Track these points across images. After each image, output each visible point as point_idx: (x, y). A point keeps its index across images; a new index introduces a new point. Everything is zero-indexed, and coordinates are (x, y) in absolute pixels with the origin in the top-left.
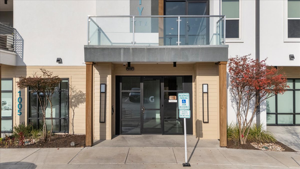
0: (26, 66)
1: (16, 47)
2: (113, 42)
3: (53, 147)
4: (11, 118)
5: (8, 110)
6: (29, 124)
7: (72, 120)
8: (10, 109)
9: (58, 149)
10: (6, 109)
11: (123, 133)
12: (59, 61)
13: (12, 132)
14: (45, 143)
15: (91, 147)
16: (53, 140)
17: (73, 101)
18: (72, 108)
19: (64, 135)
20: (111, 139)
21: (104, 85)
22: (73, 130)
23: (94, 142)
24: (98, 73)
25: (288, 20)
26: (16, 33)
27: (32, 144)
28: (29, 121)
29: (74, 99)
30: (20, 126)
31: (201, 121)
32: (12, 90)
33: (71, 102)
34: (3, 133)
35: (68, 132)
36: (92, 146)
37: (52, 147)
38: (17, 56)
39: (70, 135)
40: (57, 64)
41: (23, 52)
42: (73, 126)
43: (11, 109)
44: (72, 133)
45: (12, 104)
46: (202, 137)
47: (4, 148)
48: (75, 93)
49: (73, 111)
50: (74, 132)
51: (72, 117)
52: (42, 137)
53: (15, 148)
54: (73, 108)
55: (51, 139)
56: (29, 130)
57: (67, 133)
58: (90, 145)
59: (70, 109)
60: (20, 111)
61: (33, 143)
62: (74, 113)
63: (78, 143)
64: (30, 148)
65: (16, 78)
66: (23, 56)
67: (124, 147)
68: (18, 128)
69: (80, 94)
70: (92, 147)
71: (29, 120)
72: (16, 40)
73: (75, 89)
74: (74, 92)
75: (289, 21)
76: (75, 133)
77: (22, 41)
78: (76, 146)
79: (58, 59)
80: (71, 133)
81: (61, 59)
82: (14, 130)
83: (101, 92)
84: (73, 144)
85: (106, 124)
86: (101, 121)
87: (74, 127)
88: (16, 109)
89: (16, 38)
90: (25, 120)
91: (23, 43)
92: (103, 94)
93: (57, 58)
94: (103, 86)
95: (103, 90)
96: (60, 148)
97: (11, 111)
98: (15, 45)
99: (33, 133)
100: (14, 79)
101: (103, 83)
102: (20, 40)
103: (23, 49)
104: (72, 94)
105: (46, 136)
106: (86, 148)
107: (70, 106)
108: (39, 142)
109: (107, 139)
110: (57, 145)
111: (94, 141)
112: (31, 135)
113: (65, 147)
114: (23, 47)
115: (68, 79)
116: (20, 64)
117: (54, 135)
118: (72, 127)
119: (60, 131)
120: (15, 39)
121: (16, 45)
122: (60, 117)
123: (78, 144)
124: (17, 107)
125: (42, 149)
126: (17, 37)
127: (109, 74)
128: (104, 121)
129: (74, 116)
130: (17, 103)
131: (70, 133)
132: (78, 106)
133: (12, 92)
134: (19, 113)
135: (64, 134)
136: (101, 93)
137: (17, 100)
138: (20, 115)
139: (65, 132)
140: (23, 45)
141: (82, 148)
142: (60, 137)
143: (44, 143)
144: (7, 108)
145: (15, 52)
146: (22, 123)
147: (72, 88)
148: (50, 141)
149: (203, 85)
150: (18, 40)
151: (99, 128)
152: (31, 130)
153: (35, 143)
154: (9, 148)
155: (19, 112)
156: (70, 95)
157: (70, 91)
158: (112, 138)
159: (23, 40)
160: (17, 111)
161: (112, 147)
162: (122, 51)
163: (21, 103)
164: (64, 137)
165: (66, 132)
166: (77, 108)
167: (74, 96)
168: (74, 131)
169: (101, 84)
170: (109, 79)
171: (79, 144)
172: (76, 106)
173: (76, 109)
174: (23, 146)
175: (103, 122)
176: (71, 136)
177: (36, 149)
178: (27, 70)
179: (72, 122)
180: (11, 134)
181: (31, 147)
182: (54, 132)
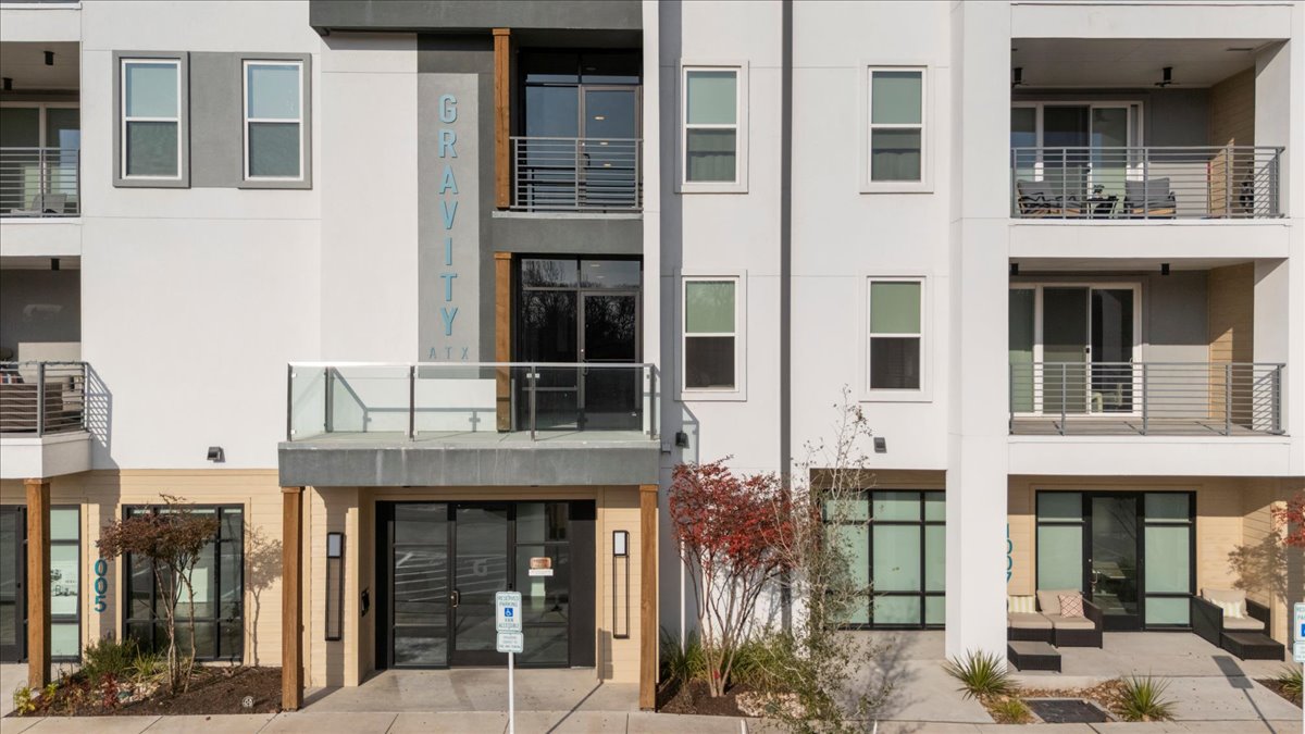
0: (118, 471)
1: (89, 415)
2: (368, 405)
3: (196, 711)
4: (76, 619)
5: (66, 595)
6: (127, 639)
7: (252, 625)
8: (73, 594)
9: (209, 719)
10: (61, 594)
11: (397, 664)
12: (215, 455)
13: (78, 659)
14: (173, 697)
15: (296, 713)
16: (196, 687)
17: (255, 569)
18: (251, 589)
19: (227, 668)
20: (359, 685)
21: (338, 537)
22: (256, 653)
23: (305, 696)
24: (323, 501)
25: (872, 339)
26: (89, 375)
27: (139, 702)
28: (127, 629)
29: (259, 564)
30: (102, 643)
31: (609, 633)
32: (77, 538)
33: (251, 572)
34: (56, 661)
35: (241, 660)
36: (298, 709)
37: (192, 714)
38: (92, 441)
39: (247, 669)
40: (211, 464)
41: (109, 429)
42: (256, 643)
43: (76, 591)
44: (253, 663)
45: (77, 579)
46: (611, 677)
47: (63, 715)
48: (260, 547)
49: (257, 598)
50: (257, 660)
51: (254, 615)
52: (165, 678)
53: (94, 715)
54: (256, 590)
55: (190, 684)
56: (129, 655)
57: (237, 664)
58: (295, 706)
59: (247, 592)
60: (103, 600)
61: (142, 697)
62: (258, 604)
63: (264, 698)
64: (132, 714)
65: (91, 506)
66: (108, 442)
67: (385, 710)
68: (97, 652)
69: (276, 550)
70: (300, 712)
71: (128, 625)
72: (89, 395)
73: (260, 536)
74: (258, 544)
75: (874, 341)
76: (261, 664)
77: (106, 398)
78: (257, 708)
79: (213, 451)
80: (248, 661)
81: (221, 450)
82: (84, 656)
83: (331, 554)
84: (248, 702)
85: (343, 643)
86: (330, 636)
87: (258, 646)
88: (90, 595)
89: (89, 388)
90: (115, 624)
91: (110, 403)
92: (336, 561)
93: (211, 448)
94: (336, 539)
95: (335, 552)
96: (213, 717)
97: (75, 598)
98: (86, 411)
99: (140, 664)
100: (84, 506)
101: (336, 532)
102: (102, 395)
103: (109, 422)
104: (254, 550)
105: (177, 673)
106: (283, 713)
107: (246, 584)
108: (157, 694)
109: (346, 684)
110: (206, 707)
111: (307, 694)
112: (135, 671)
113: (228, 712)
114: (109, 416)
115: (241, 506)
116: (101, 465)
117: (202, 668)
118: (253, 644)
119: (219, 655)
120: (86, 391)
121: (89, 408)
122: (219, 616)
123: (263, 702)
124: (92, 587)
125: (166, 717)
126: (92, 386)
127: (353, 506)
128: (336, 635)
129: (257, 613)
130: (91, 577)
131: (246, 662)
132: (270, 584)
133: (78, 542)
134: (98, 606)
135: (228, 664)
136: (329, 557)
137: (93, 567)
138: (100, 611)
139: (231, 660)
140: (109, 409)
141: (271, 715)
142: (216, 677)
143: (170, 701)
144: (63, 590)
145: (87, 430)
146: (108, 637)
147: (253, 532)
148: (188, 691)
149: (614, 532)
150: (95, 394)
151: (325, 655)
152: (134, 655)
153: (146, 699)
154: (78, 715)
155: (101, 603)
156: (246, 552)
157: (246, 540)
158: (362, 681)
159: (109, 395)
160: (93, 600)
161: (354, 711)
162: (379, 458)
163: (105, 577)
164: (229, 675)
165: (236, 660)
166: (266, 590)
167: (260, 557)
168: (258, 657)
169: (329, 534)
170: (352, 517)
171: (267, 700)
172: (263, 585)
173: (264, 594)
174: (112, 708)
175: (334, 638)
176: (249, 672)
177: (150, 720)
178: (123, 480)
179: (252, 632)
180: (75, 669)
181: (136, 713)
182: (201, 661)
